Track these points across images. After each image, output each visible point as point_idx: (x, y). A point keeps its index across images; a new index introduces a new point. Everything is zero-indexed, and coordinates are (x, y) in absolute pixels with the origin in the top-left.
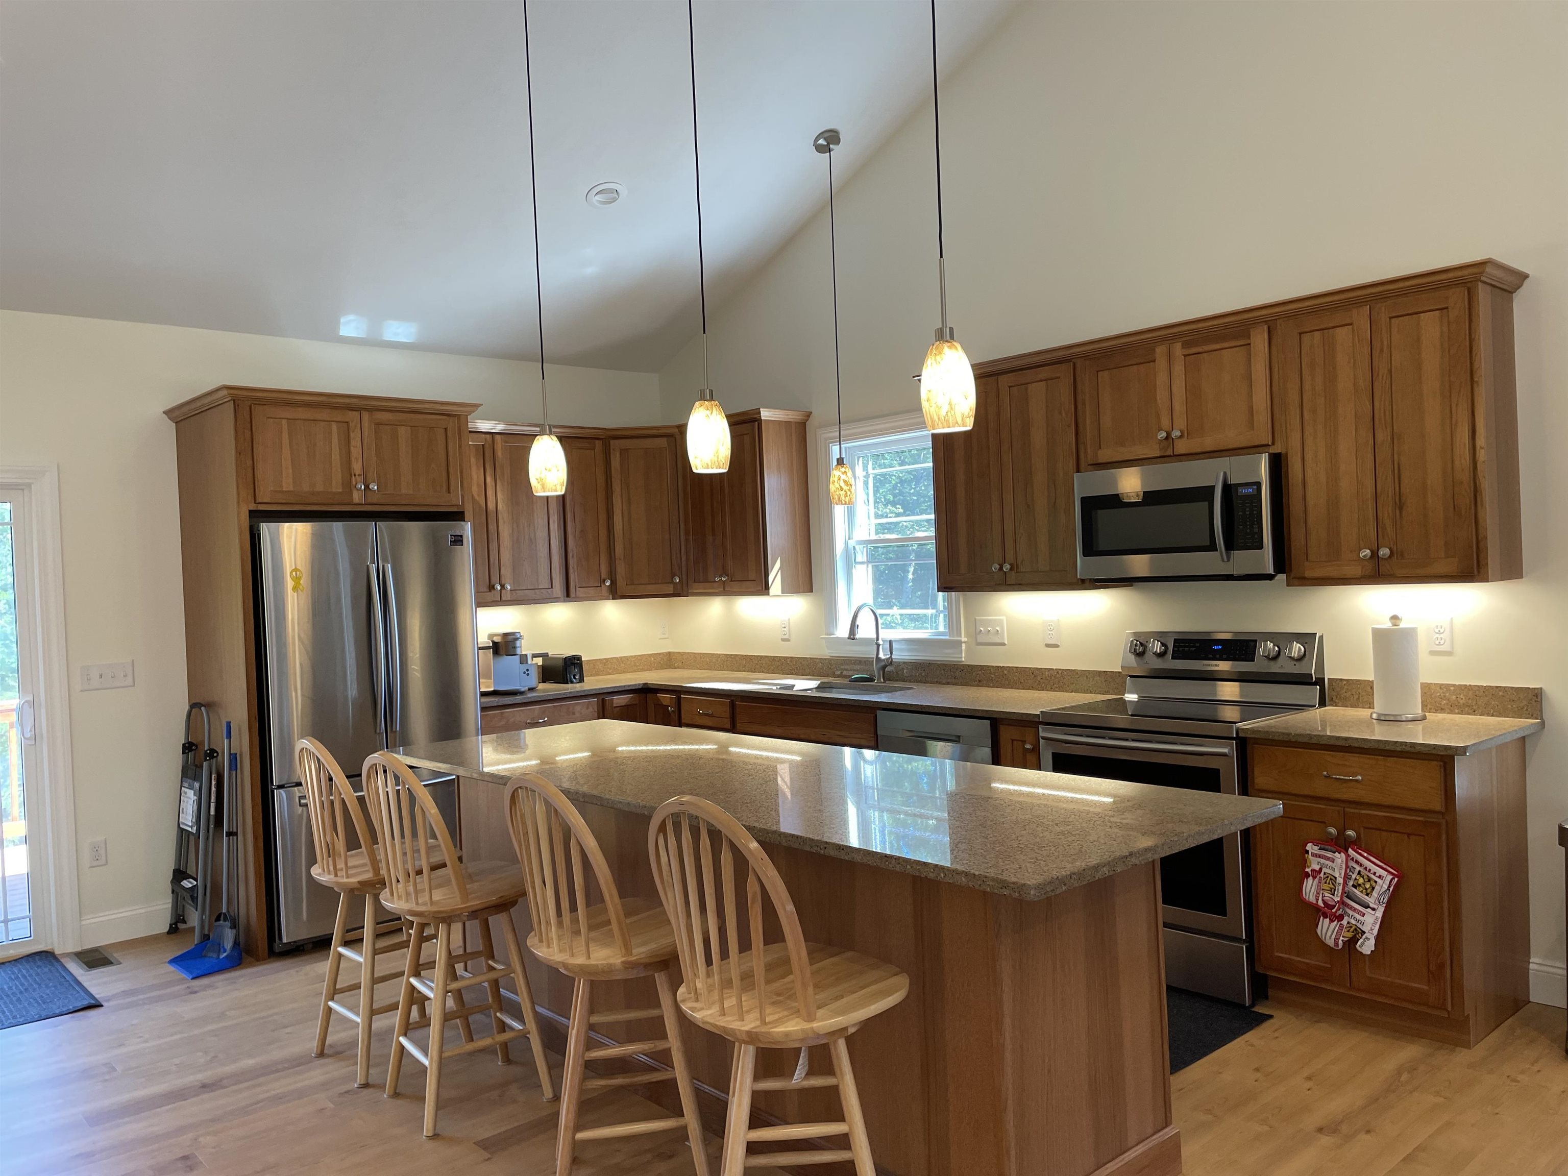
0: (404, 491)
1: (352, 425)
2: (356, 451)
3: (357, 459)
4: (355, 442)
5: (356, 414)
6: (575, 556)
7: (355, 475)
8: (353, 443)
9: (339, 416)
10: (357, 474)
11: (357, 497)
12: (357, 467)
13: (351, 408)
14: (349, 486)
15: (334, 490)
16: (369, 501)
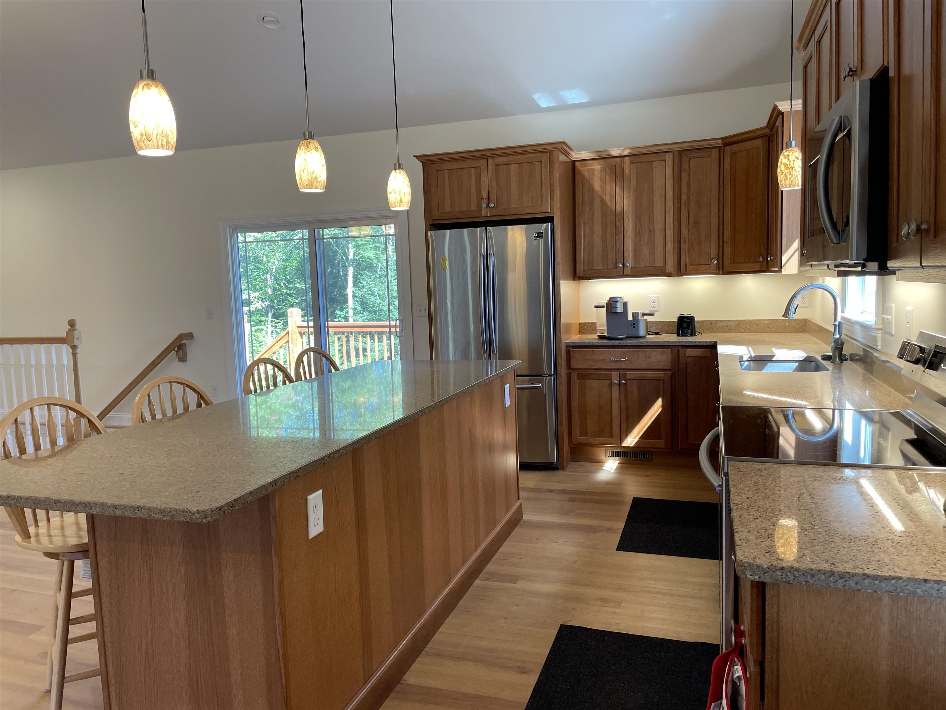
0: (513, 206)
1: (482, 168)
2: (484, 184)
3: (484, 189)
4: (484, 178)
5: (485, 160)
6: (687, 242)
7: (483, 199)
8: (482, 179)
9: (474, 164)
10: (484, 198)
11: (484, 212)
12: (484, 194)
13: (483, 157)
14: (479, 205)
15: (472, 209)
16: (492, 214)
